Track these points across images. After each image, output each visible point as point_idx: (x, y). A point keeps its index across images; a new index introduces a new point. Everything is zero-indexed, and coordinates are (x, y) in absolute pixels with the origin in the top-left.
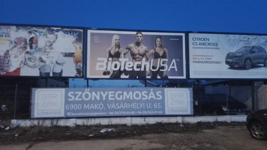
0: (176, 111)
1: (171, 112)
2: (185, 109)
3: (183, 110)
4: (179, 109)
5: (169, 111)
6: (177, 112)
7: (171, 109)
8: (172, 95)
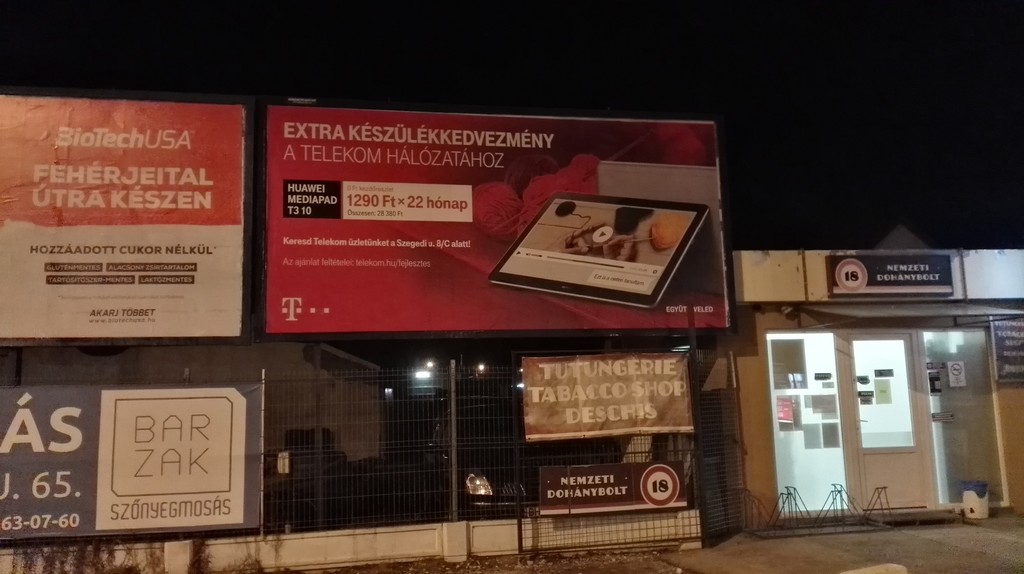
0: (159, 511)
1: (128, 514)
2: (212, 497)
3: (203, 504)
4: (179, 499)
5: (120, 510)
6: (165, 513)
7: (131, 501)
8: (146, 423)
